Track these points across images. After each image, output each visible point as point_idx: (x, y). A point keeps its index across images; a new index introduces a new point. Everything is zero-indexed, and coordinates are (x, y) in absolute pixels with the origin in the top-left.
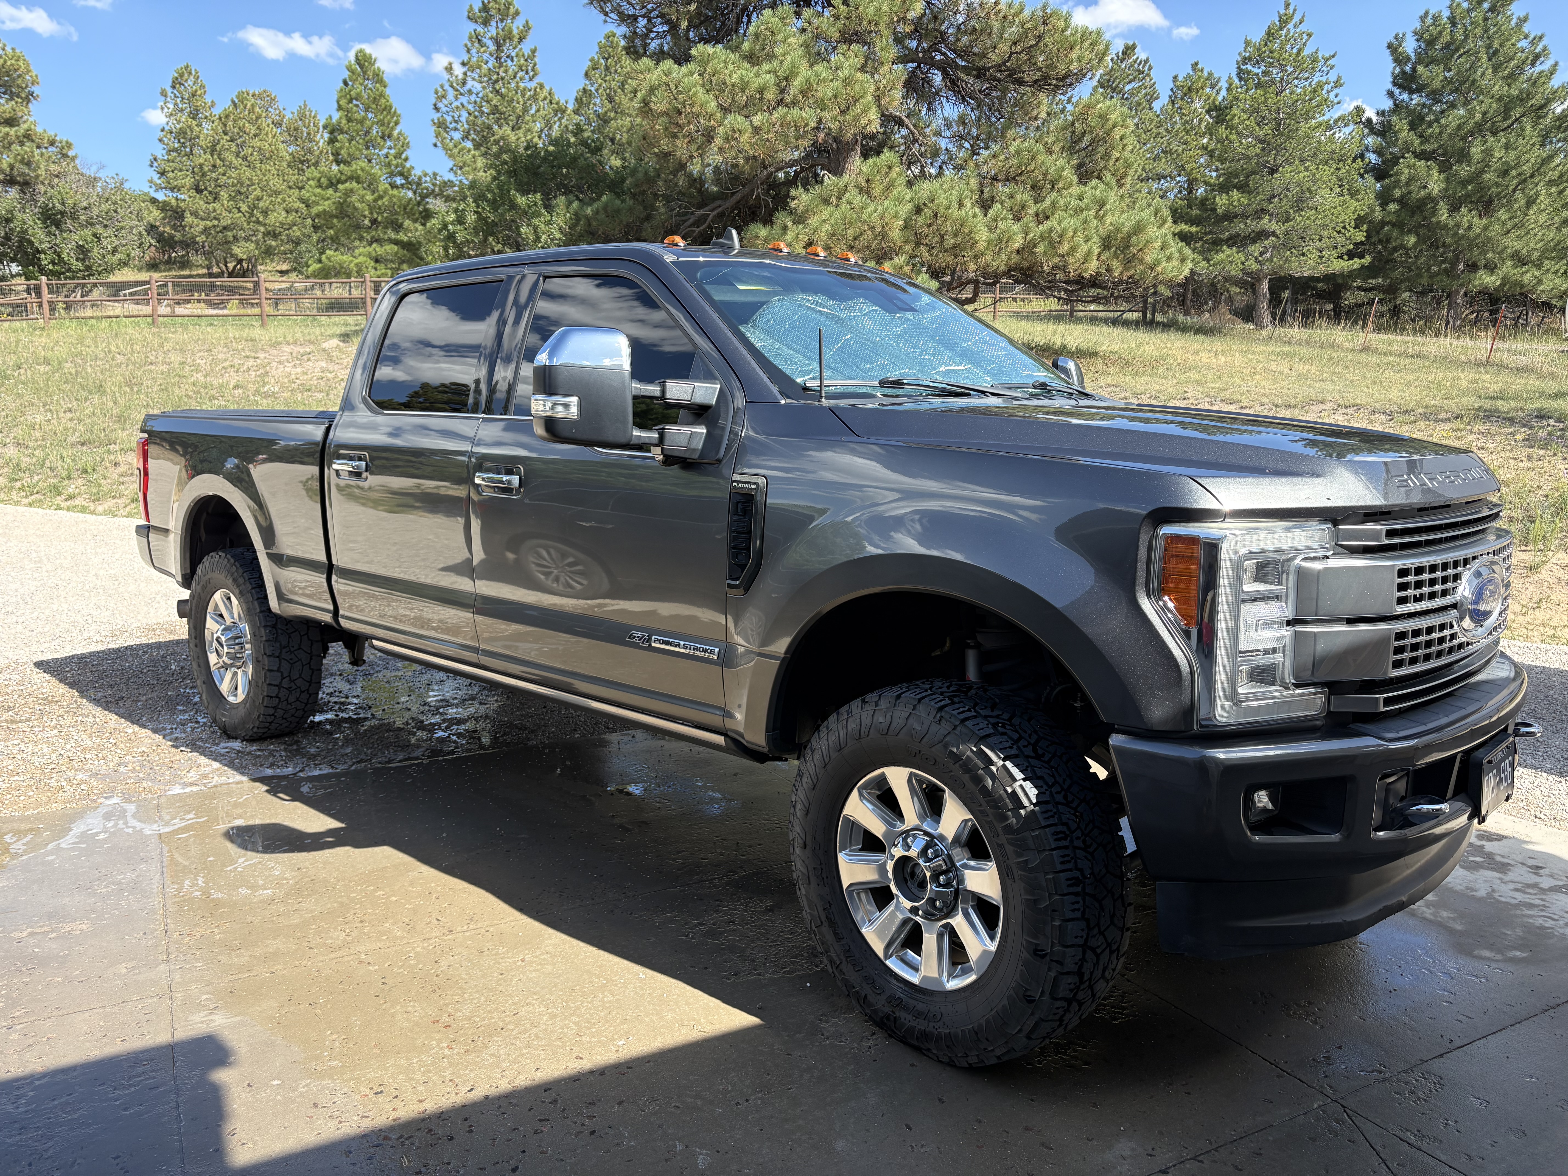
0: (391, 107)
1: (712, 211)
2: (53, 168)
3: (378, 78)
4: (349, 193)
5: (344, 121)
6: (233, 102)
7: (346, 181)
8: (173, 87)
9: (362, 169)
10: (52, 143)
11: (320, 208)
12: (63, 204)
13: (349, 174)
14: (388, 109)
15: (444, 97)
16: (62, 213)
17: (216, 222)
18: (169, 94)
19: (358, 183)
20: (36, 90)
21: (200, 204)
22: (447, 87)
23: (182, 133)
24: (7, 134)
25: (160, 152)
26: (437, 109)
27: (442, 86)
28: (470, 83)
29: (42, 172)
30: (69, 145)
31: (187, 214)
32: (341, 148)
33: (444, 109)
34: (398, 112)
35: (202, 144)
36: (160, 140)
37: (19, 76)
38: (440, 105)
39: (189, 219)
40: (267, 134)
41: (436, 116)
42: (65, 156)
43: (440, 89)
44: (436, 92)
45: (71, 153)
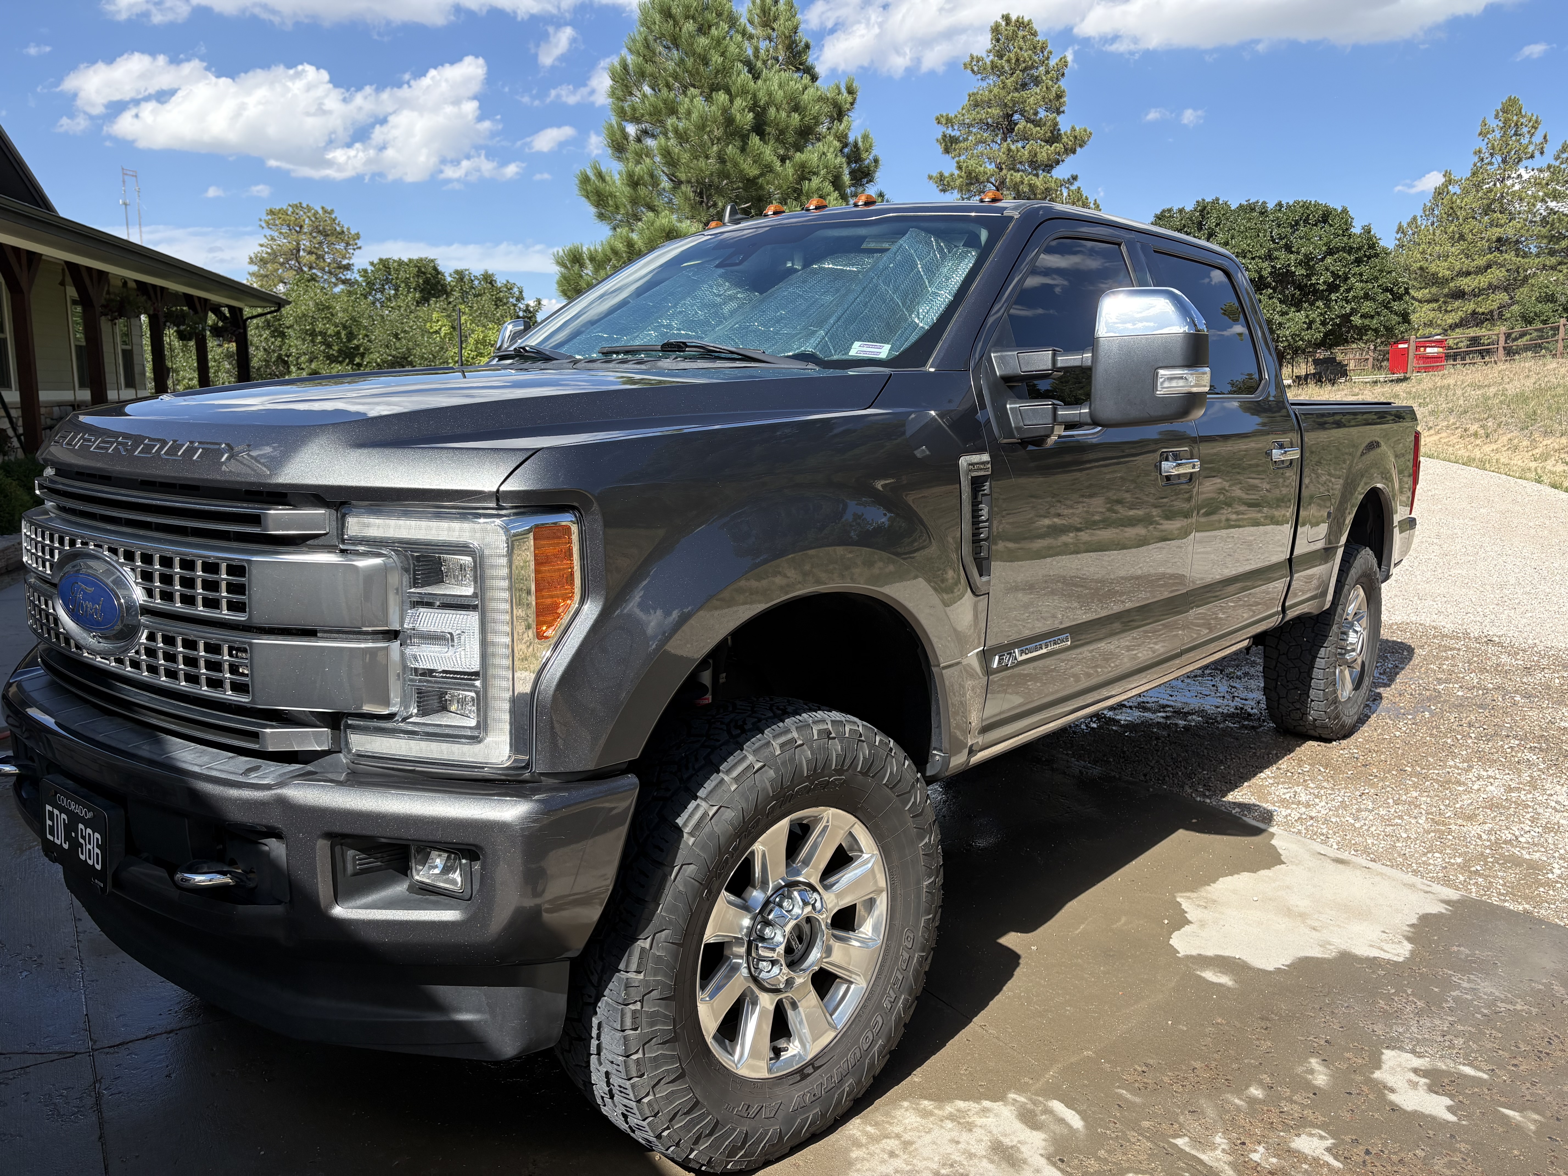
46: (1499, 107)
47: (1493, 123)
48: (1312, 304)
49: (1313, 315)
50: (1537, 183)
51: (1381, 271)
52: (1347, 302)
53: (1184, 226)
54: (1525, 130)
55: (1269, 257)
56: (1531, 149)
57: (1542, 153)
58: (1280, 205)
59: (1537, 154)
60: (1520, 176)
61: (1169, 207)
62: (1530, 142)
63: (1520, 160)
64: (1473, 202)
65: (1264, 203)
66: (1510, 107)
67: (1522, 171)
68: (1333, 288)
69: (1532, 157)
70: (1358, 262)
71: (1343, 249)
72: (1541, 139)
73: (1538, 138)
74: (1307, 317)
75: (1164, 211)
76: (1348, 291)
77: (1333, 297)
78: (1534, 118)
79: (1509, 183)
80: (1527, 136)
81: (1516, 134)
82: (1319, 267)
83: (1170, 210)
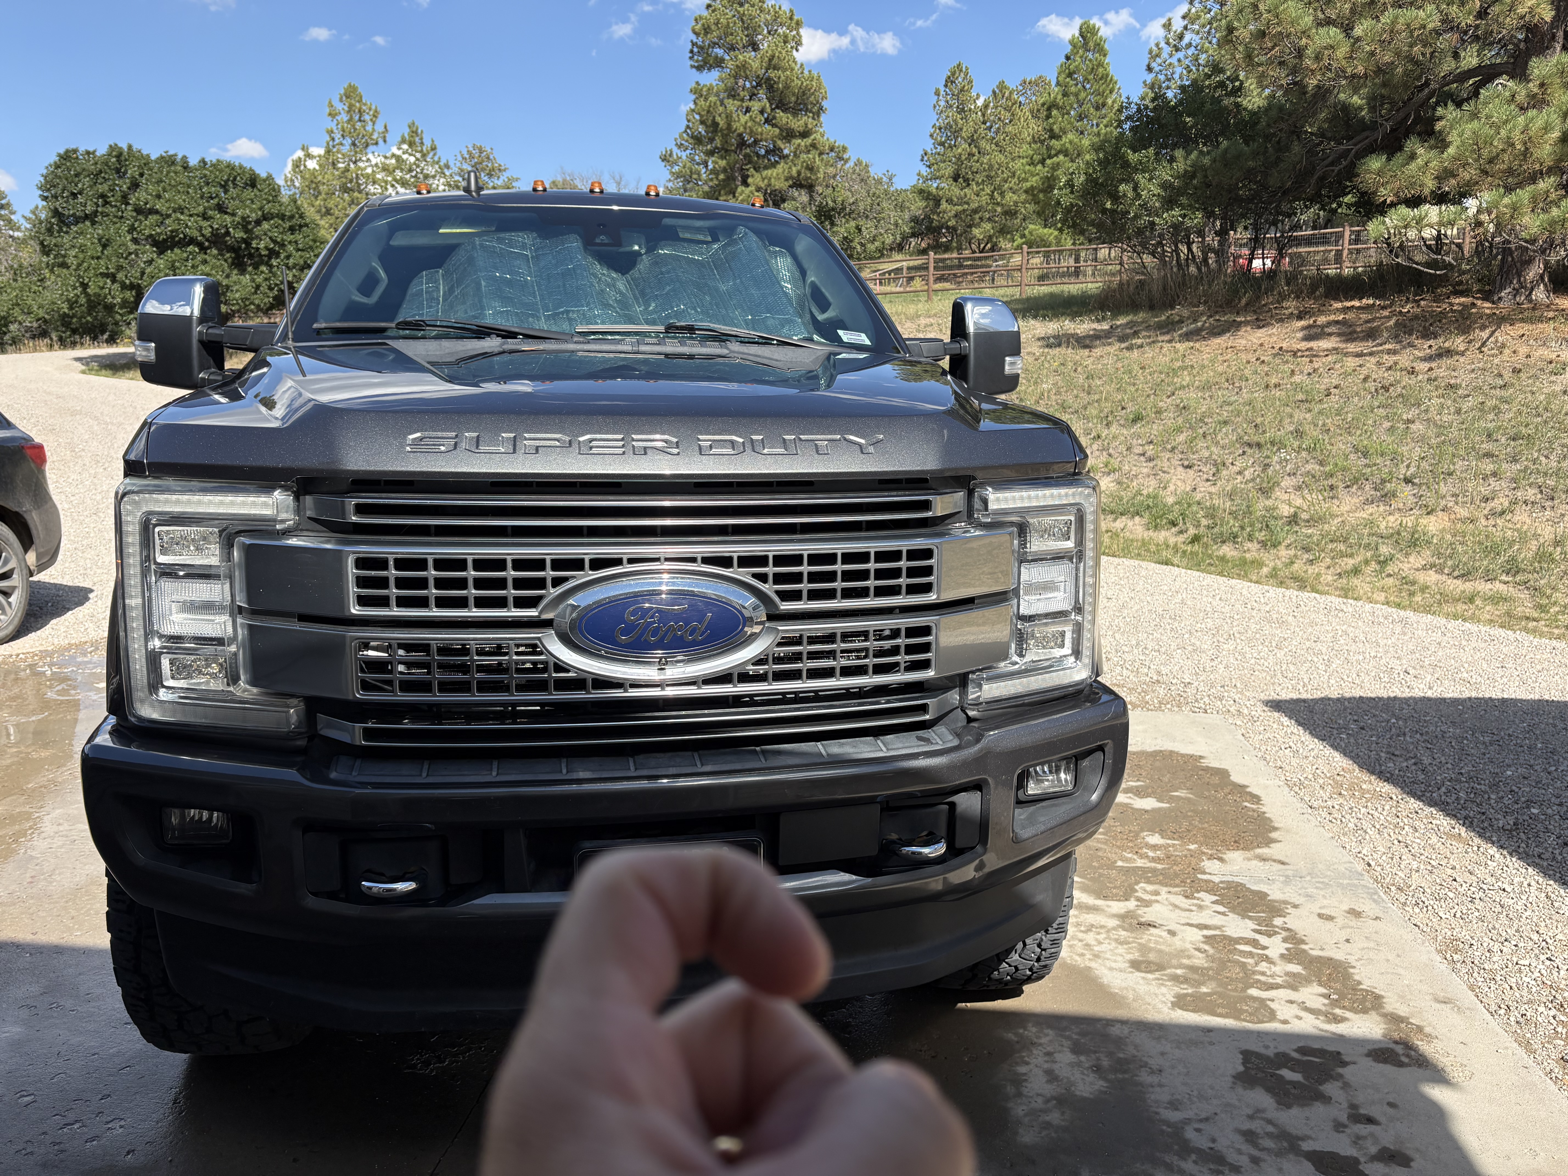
0: (1107, 75)
1: (1355, 145)
2: (831, 170)
3: (1099, 48)
4: (1056, 167)
5: (1060, 97)
6: (994, 92)
7: (1056, 155)
8: (946, 86)
9: (1071, 142)
10: (832, 149)
11: (1028, 184)
12: (835, 202)
13: (1059, 148)
14: (1105, 77)
15: (1158, 55)
16: (833, 209)
17: (966, 206)
18: (942, 93)
19: (1066, 156)
20: (824, 104)
21: (956, 191)
22: (1163, 45)
23: (948, 127)
24: (799, 145)
25: (929, 146)
26: (1149, 69)
27: (1157, 45)
28: (1188, 37)
29: (821, 175)
30: (844, 149)
31: (943, 202)
32: (1054, 123)
33: (1157, 69)
34: (1115, 78)
35: (964, 134)
36: (931, 136)
37: (813, 94)
38: (1153, 65)
39: (944, 205)
40: (1019, 119)
41: (1150, 78)
42: (841, 159)
43: (1155, 48)
44: (1150, 52)
45: (845, 156)
46: (342, 92)
47: (340, 107)
48: (256, 267)
49: (259, 279)
50: (385, 169)
51: (315, 241)
52: (288, 268)
53: (101, 172)
54: (367, 117)
55: (205, 217)
56: (375, 136)
57: (385, 141)
58: (203, 161)
59: (381, 141)
60: (368, 160)
61: (74, 147)
62: (374, 130)
63: (367, 146)
64: (332, 179)
65: (185, 157)
66: (350, 94)
67: (370, 156)
68: (273, 254)
69: (377, 144)
70: (292, 229)
71: (277, 216)
72: (383, 129)
73: (379, 128)
74: (253, 280)
75: (67, 151)
76: (288, 257)
77: (274, 262)
78: (373, 107)
79: (361, 164)
80: (370, 123)
81: (360, 120)
82: (257, 231)
83: (75, 151)
